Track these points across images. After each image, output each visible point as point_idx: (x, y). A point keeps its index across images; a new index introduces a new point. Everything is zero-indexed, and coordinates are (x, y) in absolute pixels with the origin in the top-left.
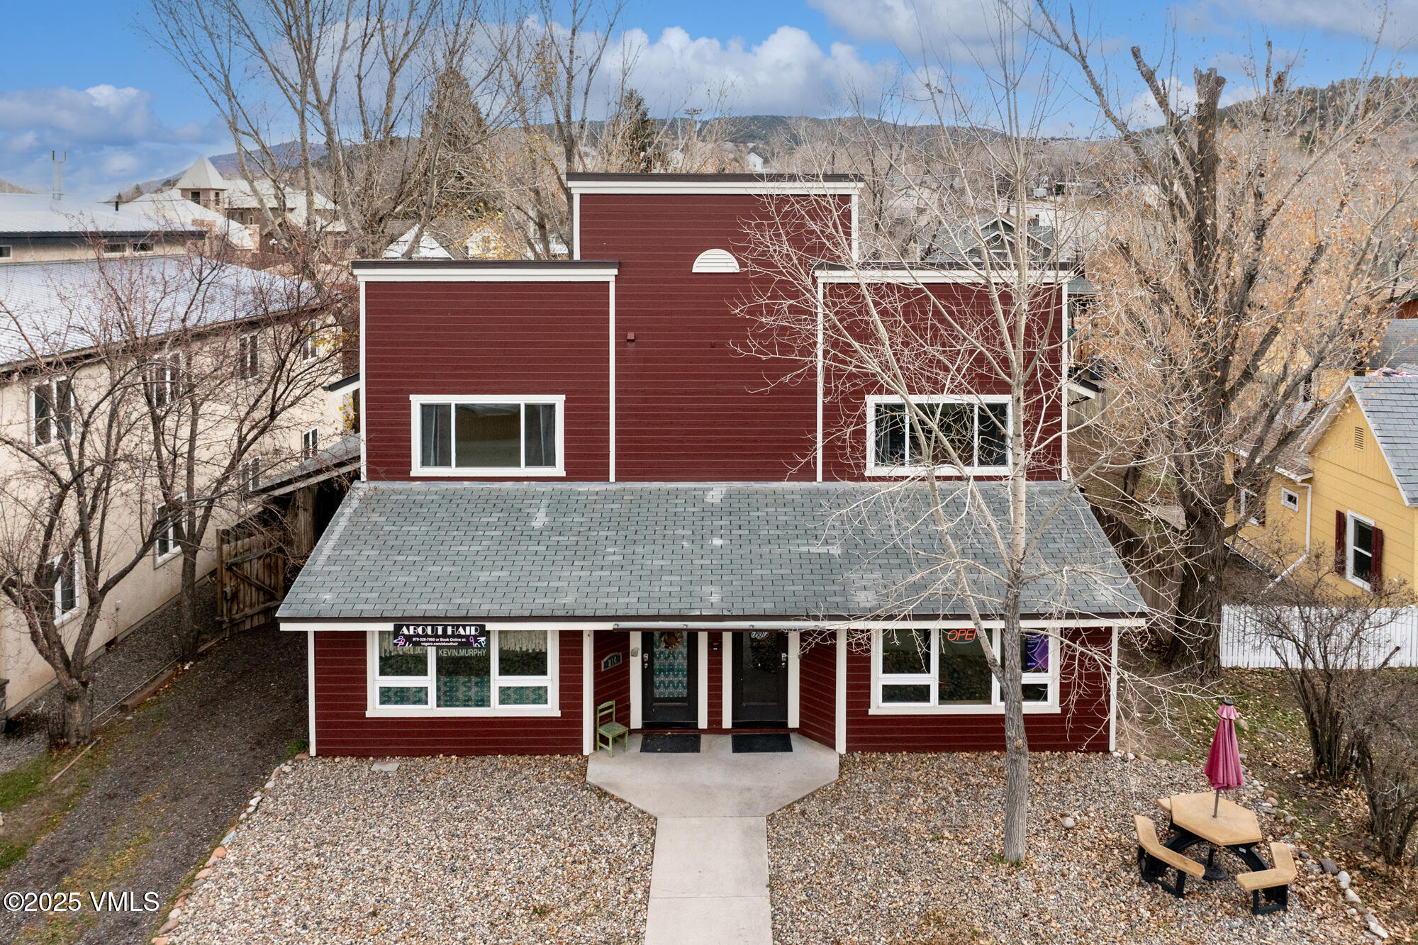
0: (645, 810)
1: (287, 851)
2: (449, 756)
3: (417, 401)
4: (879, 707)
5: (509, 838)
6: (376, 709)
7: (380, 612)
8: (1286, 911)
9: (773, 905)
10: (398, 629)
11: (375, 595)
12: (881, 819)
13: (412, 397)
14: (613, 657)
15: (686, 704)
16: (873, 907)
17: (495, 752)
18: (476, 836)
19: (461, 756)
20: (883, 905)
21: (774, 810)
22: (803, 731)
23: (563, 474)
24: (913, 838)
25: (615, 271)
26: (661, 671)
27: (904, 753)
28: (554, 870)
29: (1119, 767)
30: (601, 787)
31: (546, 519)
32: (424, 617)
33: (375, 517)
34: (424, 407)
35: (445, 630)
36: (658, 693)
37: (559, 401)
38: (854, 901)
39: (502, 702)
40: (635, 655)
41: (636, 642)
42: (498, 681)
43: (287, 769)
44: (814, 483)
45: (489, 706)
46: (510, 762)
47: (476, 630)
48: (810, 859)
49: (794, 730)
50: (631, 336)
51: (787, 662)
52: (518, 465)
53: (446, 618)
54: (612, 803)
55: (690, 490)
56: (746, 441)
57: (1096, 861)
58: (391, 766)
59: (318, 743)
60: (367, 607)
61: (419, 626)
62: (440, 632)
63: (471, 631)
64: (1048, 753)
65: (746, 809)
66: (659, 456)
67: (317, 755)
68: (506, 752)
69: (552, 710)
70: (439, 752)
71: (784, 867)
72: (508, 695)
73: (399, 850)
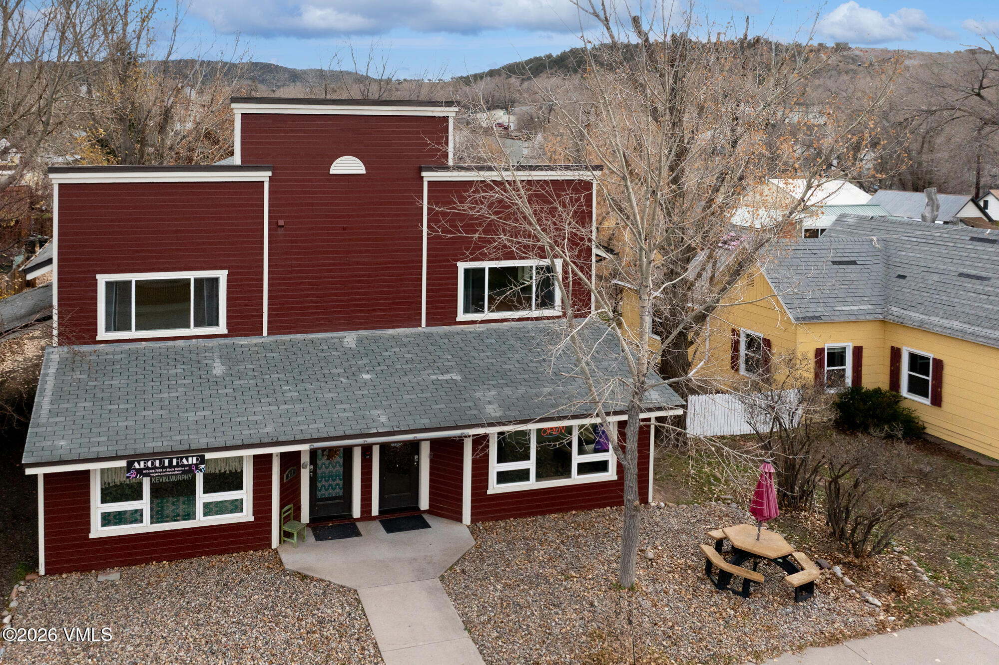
0: (343, 584)
1: (59, 658)
2: (161, 561)
3: (102, 279)
4: (494, 488)
5: (245, 621)
6: (97, 531)
7: (115, 452)
8: (813, 597)
9: (476, 644)
10: (130, 465)
11: (104, 439)
12: (521, 569)
13: (98, 276)
14: (291, 471)
15: (342, 501)
16: (549, 634)
17: (199, 555)
18: (218, 623)
19: (171, 561)
20: (556, 631)
21: (442, 572)
22: (434, 510)
23: (226, 332)
24: (552, 580)
25: (270, 174)
26: (322, 477)
27: (512, 519)
28: (296, 641)
29: (658, 513)
30: (300, 571)
31: (223, 368)
32: (154, 453)
33: (77, 375)
34: (108, 284)
35: (170, 462)
36: (319, 495)
37: (222, 275)
38: (534, 632)
39: (206, 514)
40: (305, 467)
41: (305, 459)
42: (202, 498)
43: (23, 589)
44: (420, 328)
45: (195, 519)
46: (215, 560)
47: (197, 460)
48: (486, 605)
49: (425, 511)
50: (281, 223)
51: (418, 462)
52: (189, 326)
53: (173, 452)
54: (315, 583)
55: (328, 338)
56: (369, 299)
57: (680, 580)
58: (114, 575)
59: (46, 564)
60: (101, 449)
61: (148, 460)
62: (166, 464)
63: (193, 460)
64: (609, 508)
65: (421, 575)
66: (303, 314)
67: (46, 574)
68: (207, 554)
69: (247, 516)
70: (152, 560)
71: (470, 614)
72: (209, 509)
73: (159, 643)
